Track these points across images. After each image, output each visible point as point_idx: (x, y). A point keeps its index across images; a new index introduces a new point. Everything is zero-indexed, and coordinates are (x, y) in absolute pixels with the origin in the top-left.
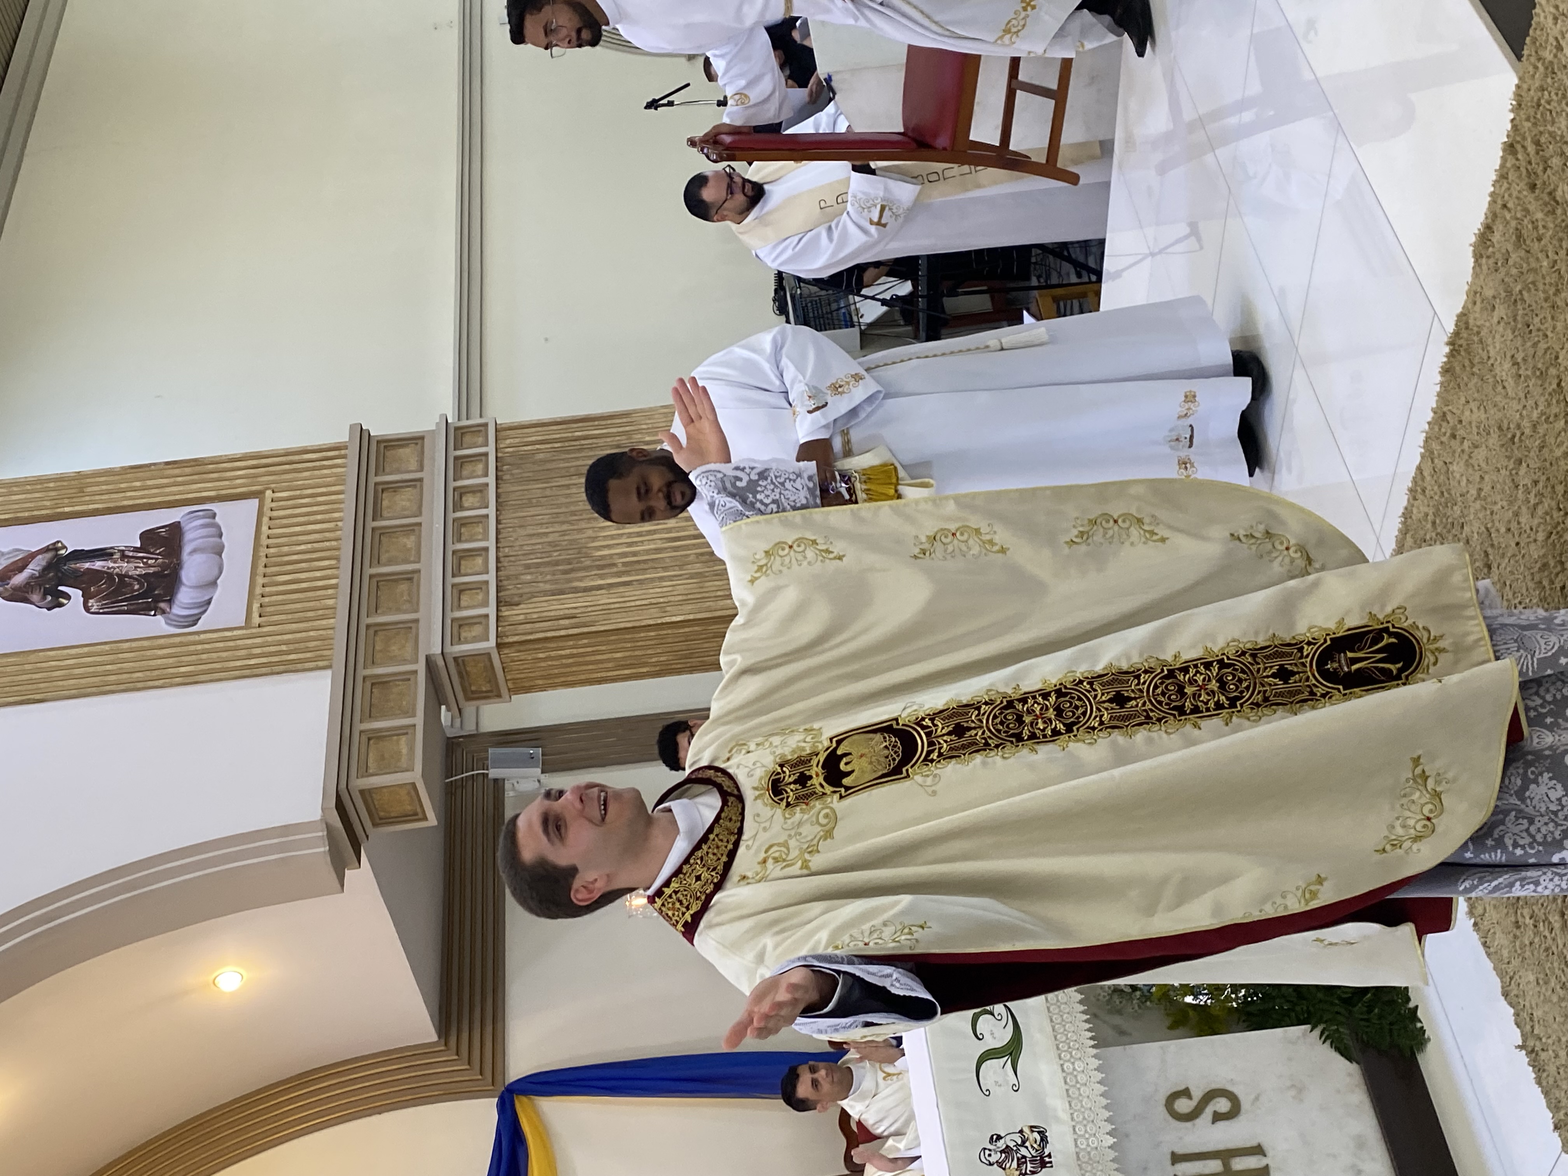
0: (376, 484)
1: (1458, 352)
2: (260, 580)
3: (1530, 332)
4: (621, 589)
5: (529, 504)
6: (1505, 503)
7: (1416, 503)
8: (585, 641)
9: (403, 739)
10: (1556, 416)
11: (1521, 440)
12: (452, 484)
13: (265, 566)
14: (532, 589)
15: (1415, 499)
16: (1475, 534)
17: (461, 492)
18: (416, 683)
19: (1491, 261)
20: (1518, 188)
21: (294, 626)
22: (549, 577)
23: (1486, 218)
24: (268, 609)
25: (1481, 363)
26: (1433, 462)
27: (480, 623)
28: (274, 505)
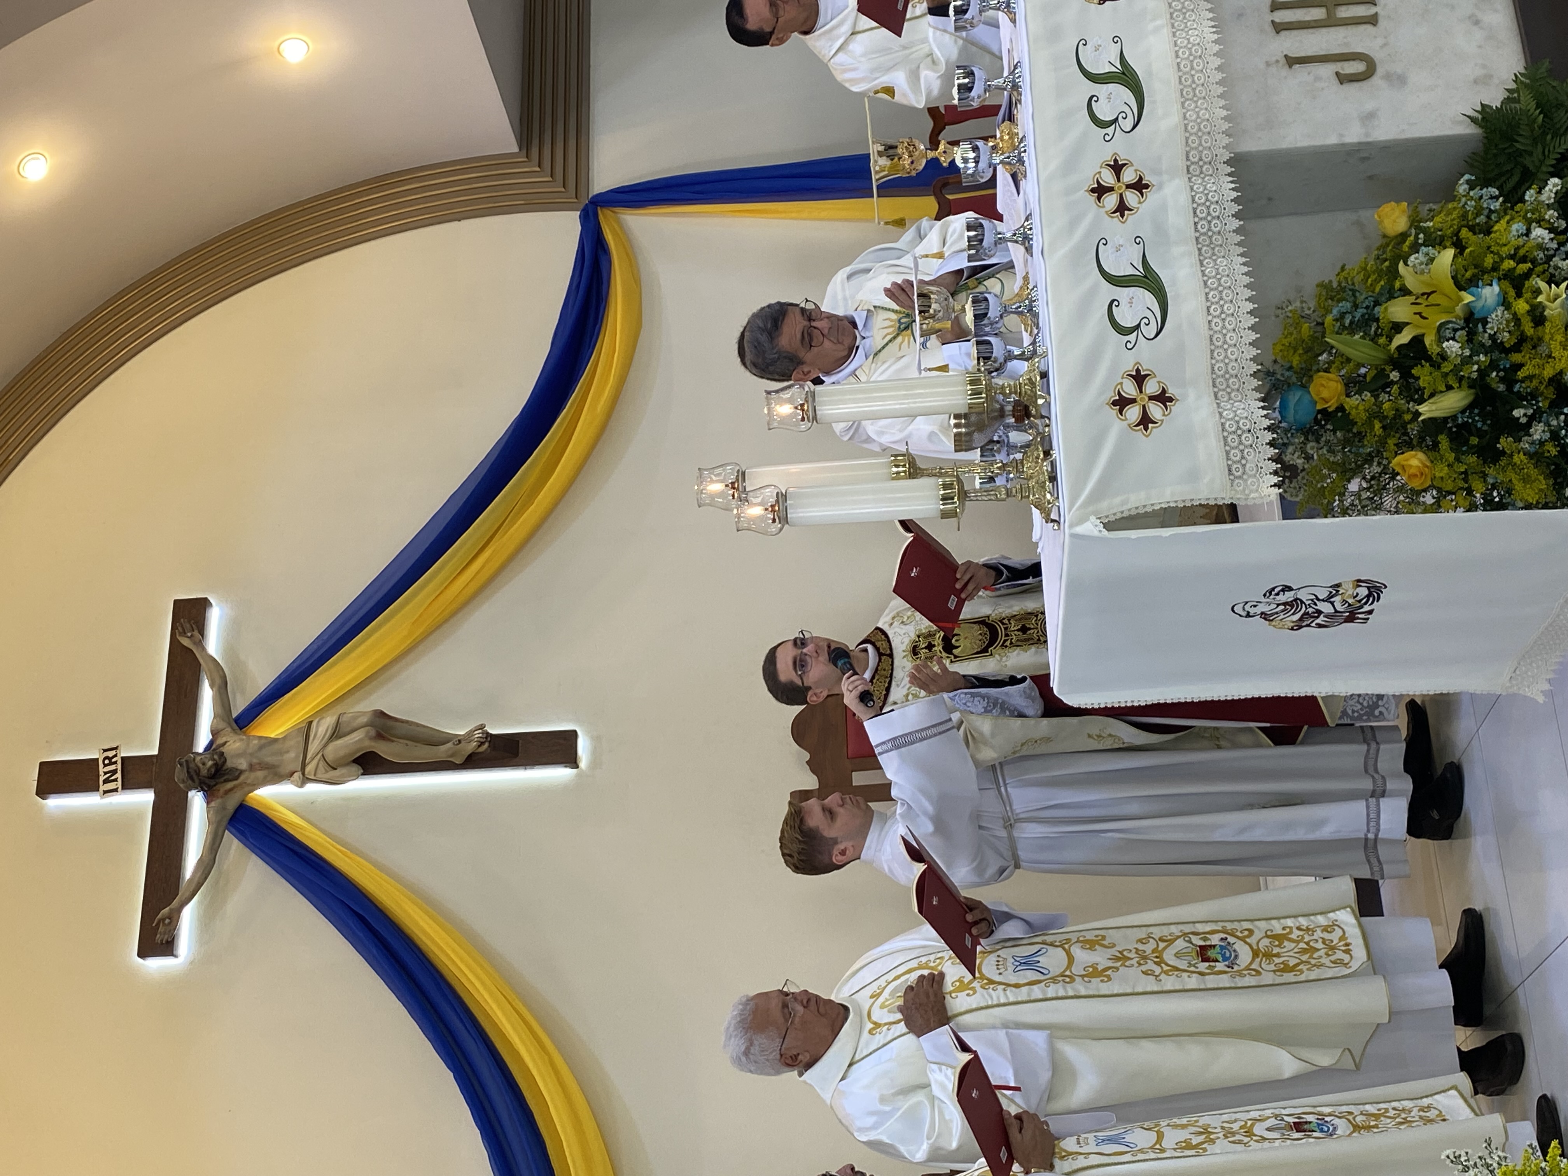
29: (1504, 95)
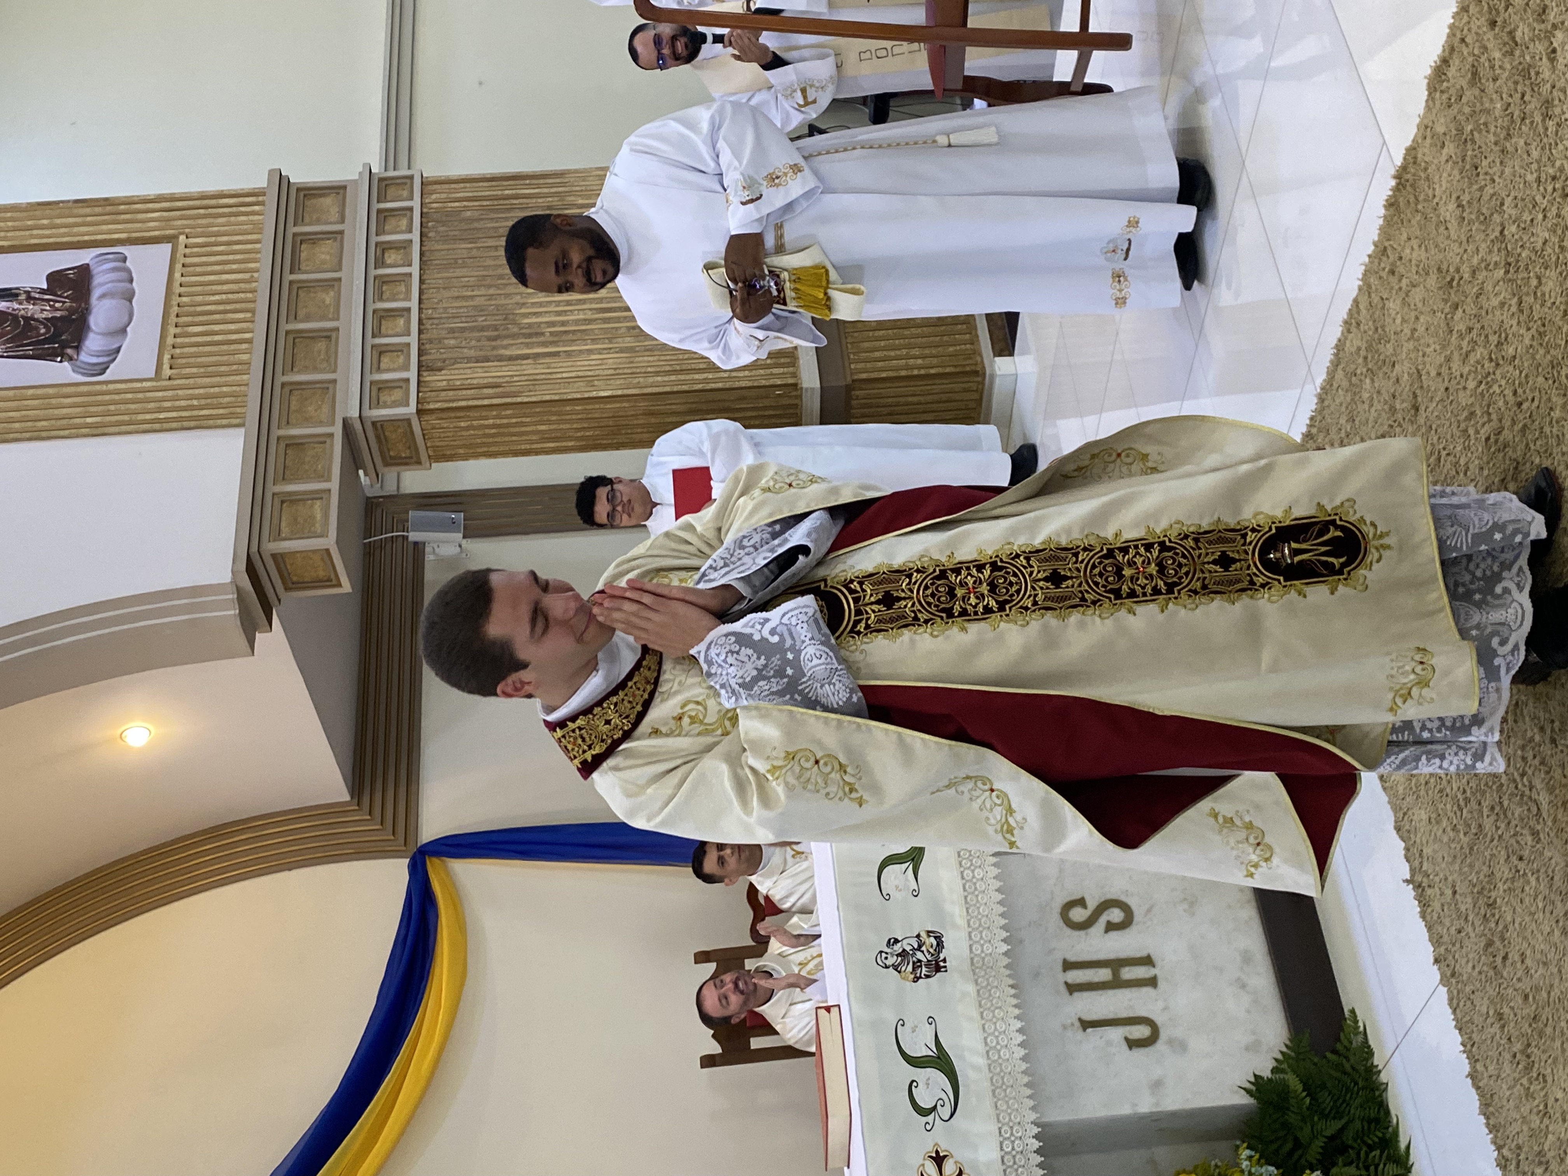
0: (295, 235)
1: (1404, 188)
2: (172, 330)
3: (1478, 175)
4: (547, 360)
5: (454, 264)
6: (1438, 347)
7: (1350, 336)
8: (509, 412)
9: (318, 503)
10: (1496, 263)
11: (1458, 284)
12: (374, 239)
13: (177, 316)
14: (455, 355)
15: (1349, 331)
16: (1406, 375)
17: (384, 248)
18: (332, 446)
19: (1445, 96)
20: (1479, 23)
21: (208, 380)
22: (473, 343)
23: (1444, 51)
24: (180, 361)
25: (1425, 200)
26: (1370, 297)
27: (401, 387)
28: (188, 251)
29: (1271, 1064)
